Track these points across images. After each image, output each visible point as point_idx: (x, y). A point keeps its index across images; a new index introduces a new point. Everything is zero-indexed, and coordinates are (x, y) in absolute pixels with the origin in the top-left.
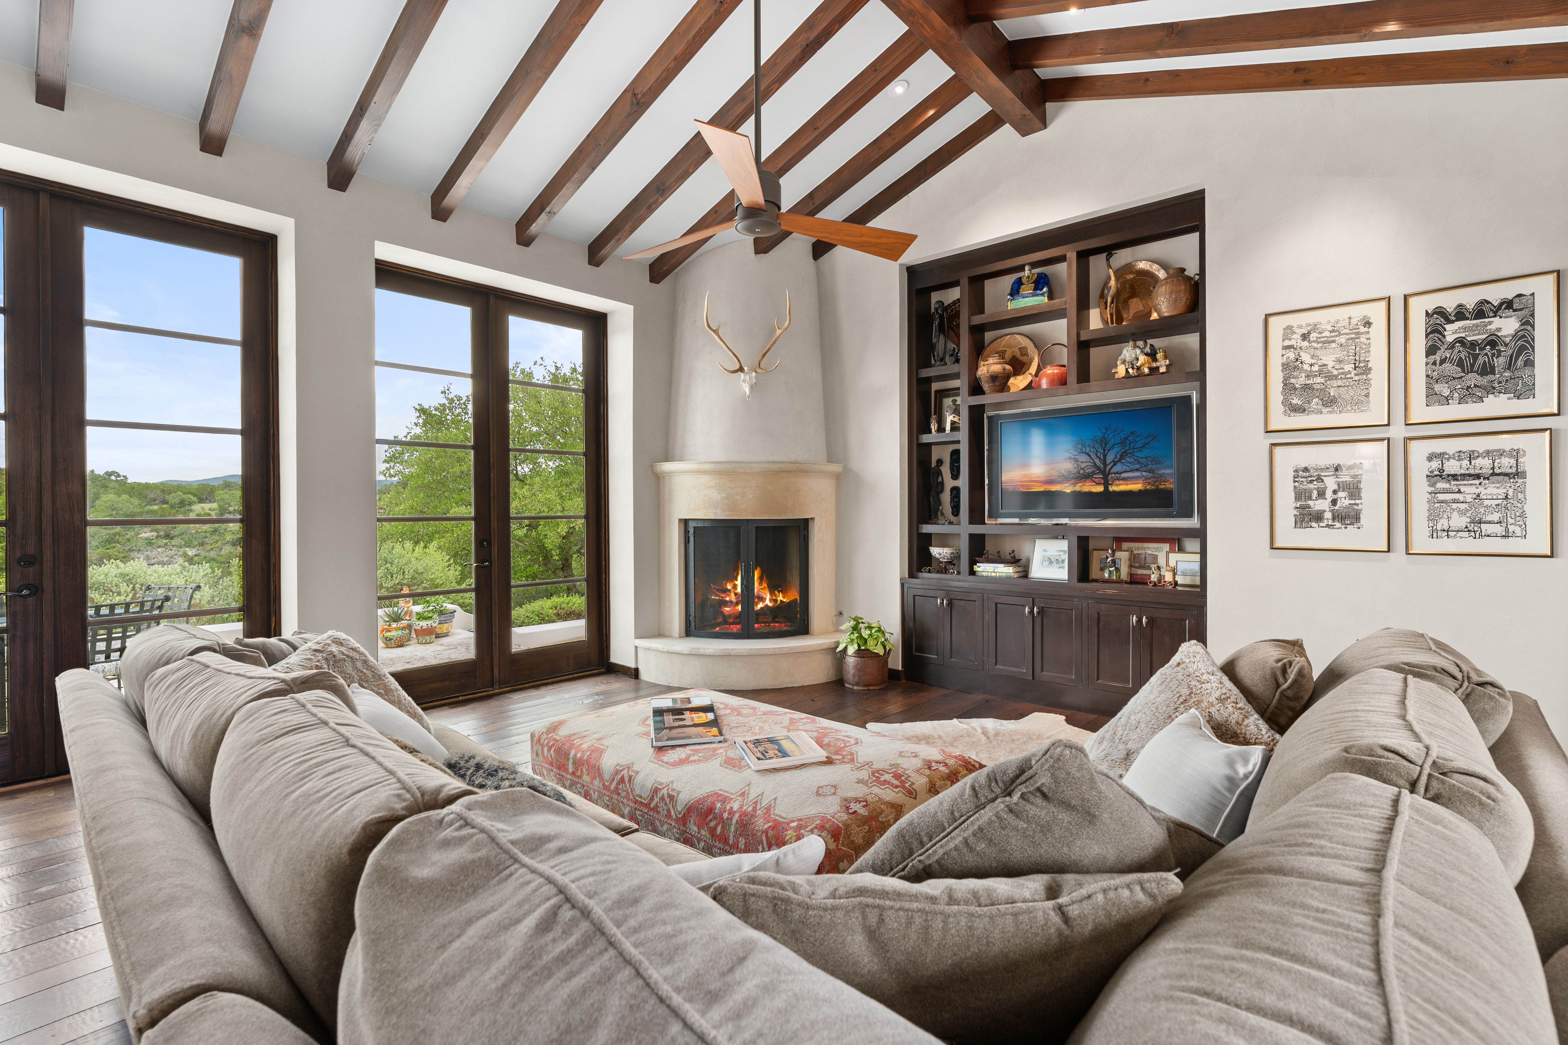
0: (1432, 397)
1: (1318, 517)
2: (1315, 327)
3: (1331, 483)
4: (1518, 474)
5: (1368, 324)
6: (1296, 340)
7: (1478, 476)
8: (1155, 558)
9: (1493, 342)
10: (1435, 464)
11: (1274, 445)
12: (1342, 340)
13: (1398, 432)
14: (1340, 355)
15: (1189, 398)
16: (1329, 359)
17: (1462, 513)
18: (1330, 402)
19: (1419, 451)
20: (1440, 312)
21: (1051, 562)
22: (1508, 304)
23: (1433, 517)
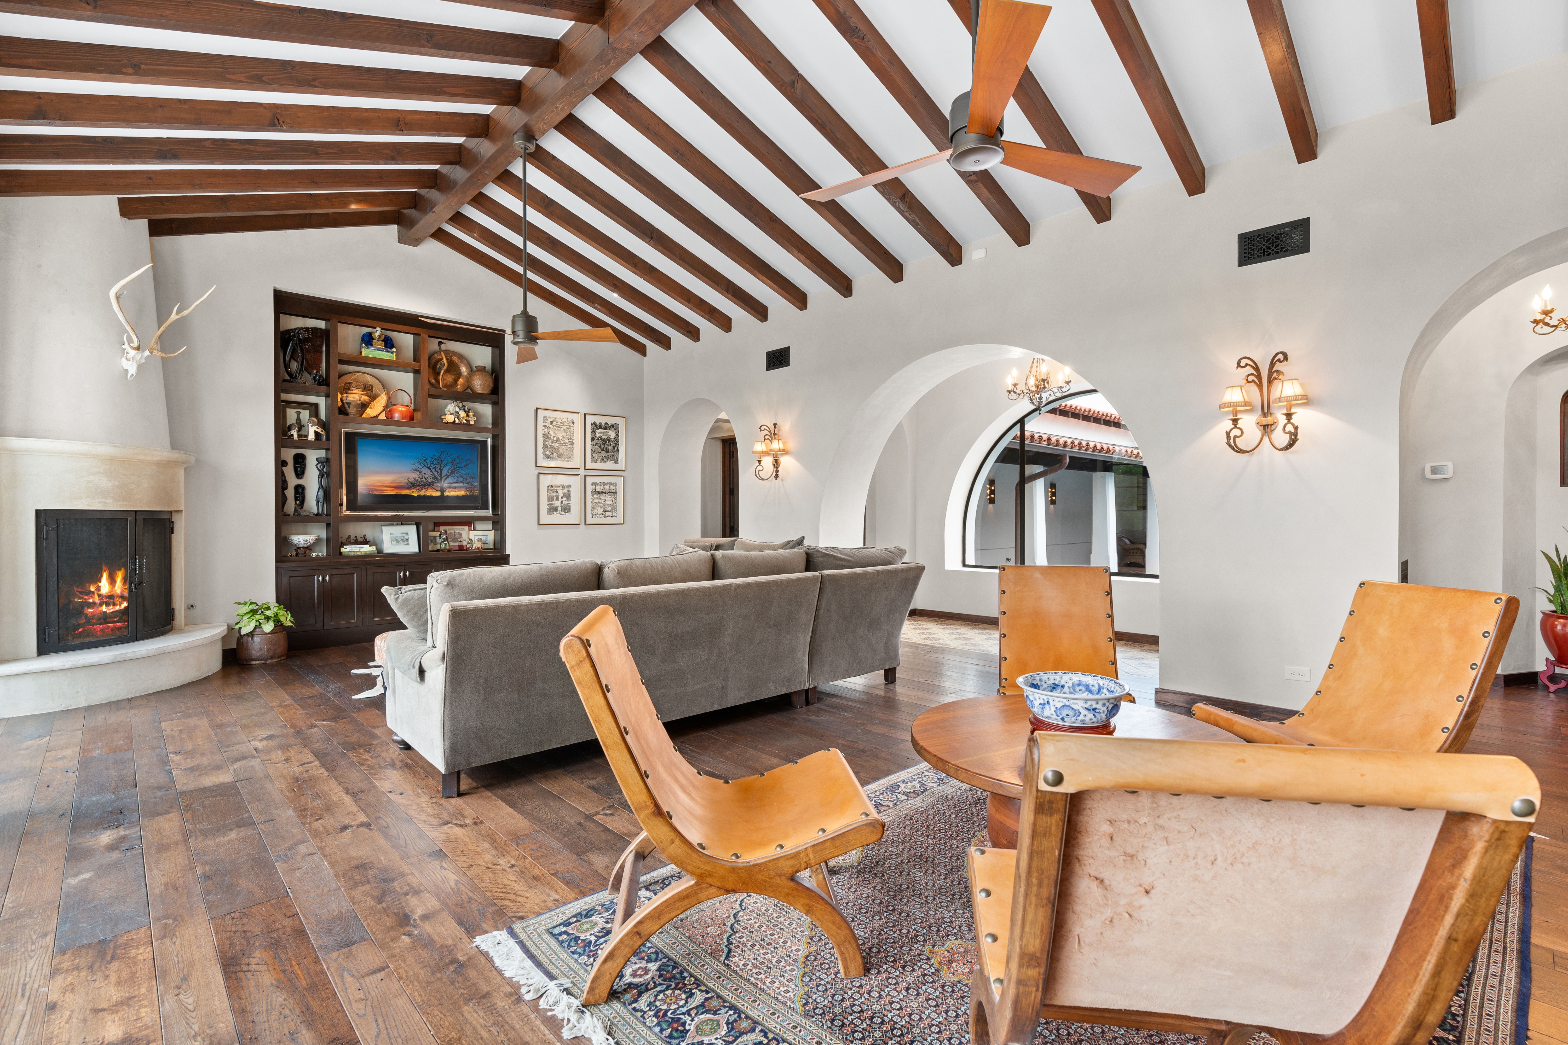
0: (593, 460)
1: (556, 509)
2: (555, 419)
3: (561, 493)
4: (615, 493)
5: (573, 423)
6: (548, 424)
7: (605, 493)
8: (461, 534)
9: (609, 440)
10: (594, 487)
11: (539, 474)
12: (565, 427)
13: (582, 472)
14: (564, 435)
15: (486, 441)
16: (560, 435)
17: (601, 507)
18: (560, 456)
19: (590, 480)
20: (594, 424)
21: (398, 541)
22: (612, 426)
23: (593, 510)
